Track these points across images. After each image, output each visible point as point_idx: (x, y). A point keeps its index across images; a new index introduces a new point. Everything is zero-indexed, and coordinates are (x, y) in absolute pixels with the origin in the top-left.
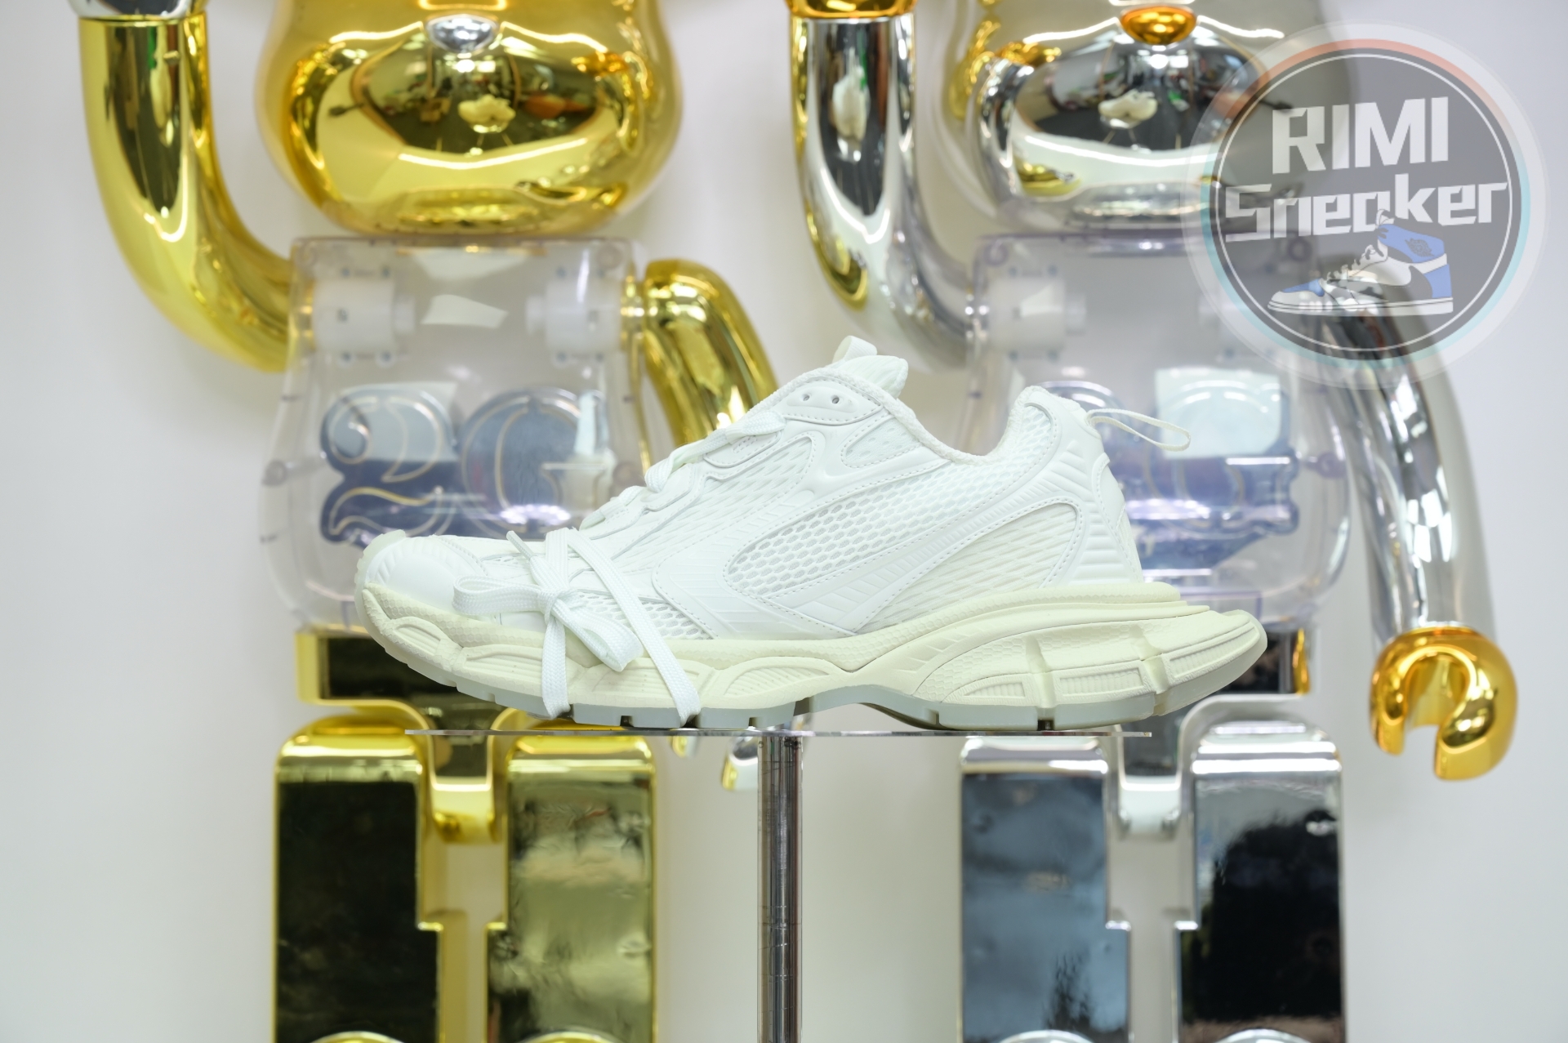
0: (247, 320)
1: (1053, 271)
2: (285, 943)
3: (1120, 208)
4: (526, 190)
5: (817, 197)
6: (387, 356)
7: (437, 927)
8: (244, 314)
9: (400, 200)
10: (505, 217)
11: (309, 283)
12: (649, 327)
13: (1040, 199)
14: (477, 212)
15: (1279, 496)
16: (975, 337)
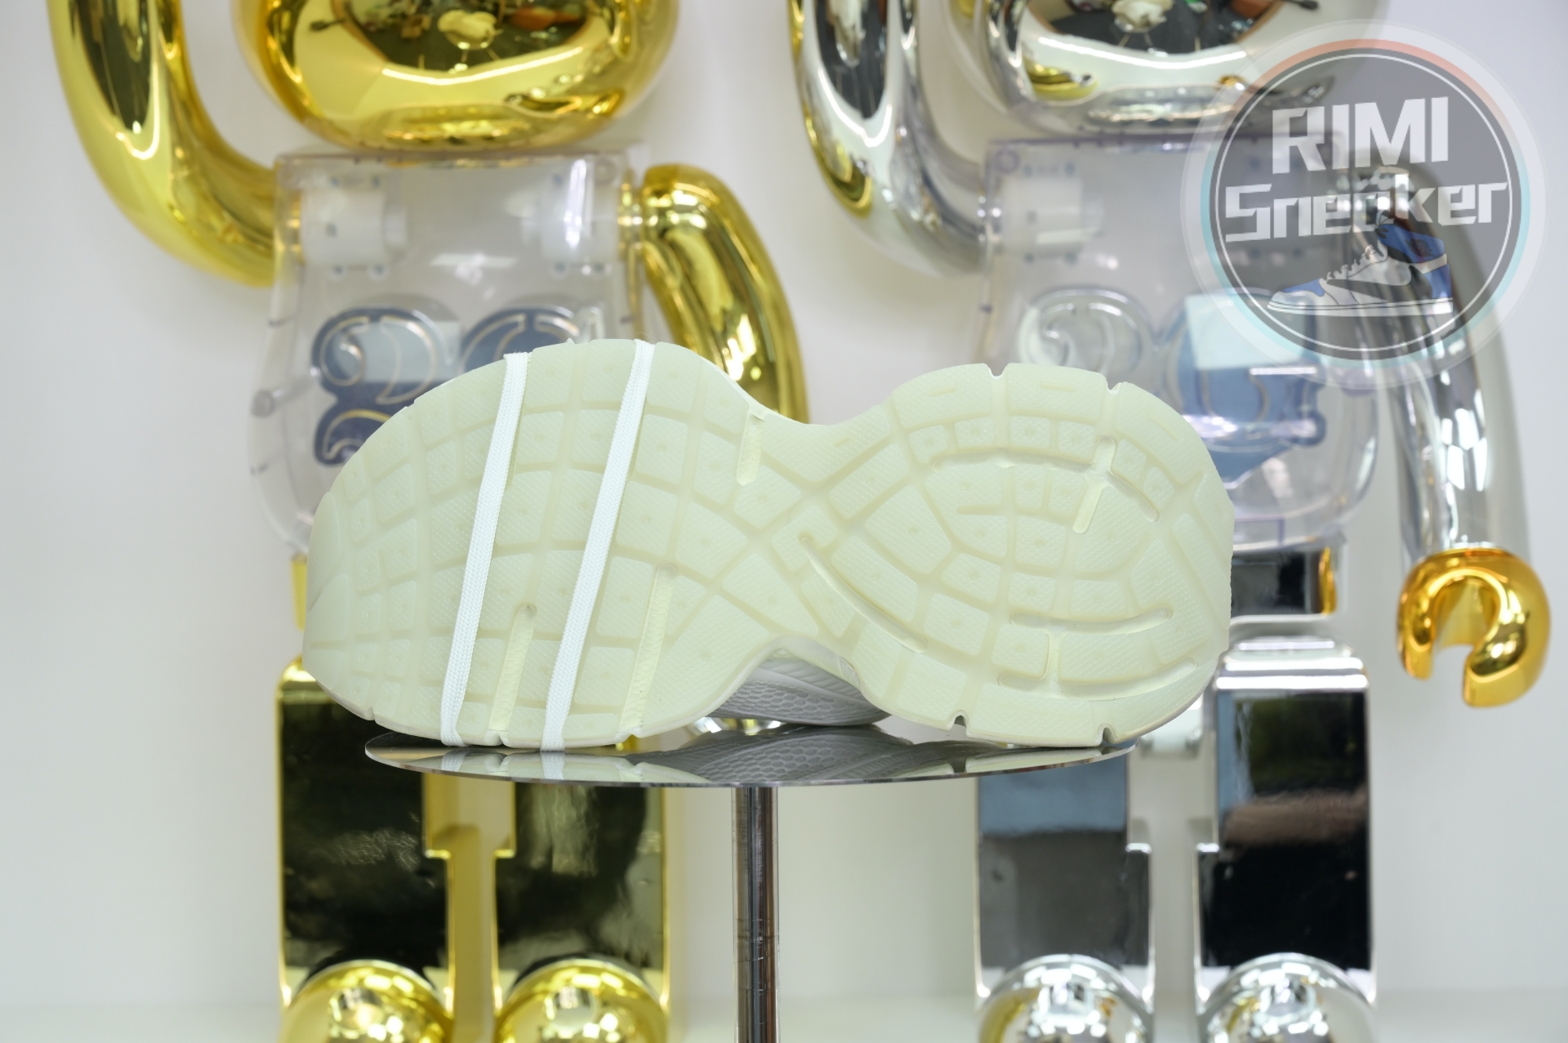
0: (230, 238)
1: (1070, 169)
2: (291, 872)
3: (1136, 112)
4: (515, 104)
5: (816, 101)
6: (379, 269)
7: (444, 854)
8: (228, 230)
9: (385, 118)
10: (496, 133)
11: (296, 196)
12: (648, 238)
13: (1052, 103)
14: (464, 128)
15: (1305, 408)
16: (986, 241)
